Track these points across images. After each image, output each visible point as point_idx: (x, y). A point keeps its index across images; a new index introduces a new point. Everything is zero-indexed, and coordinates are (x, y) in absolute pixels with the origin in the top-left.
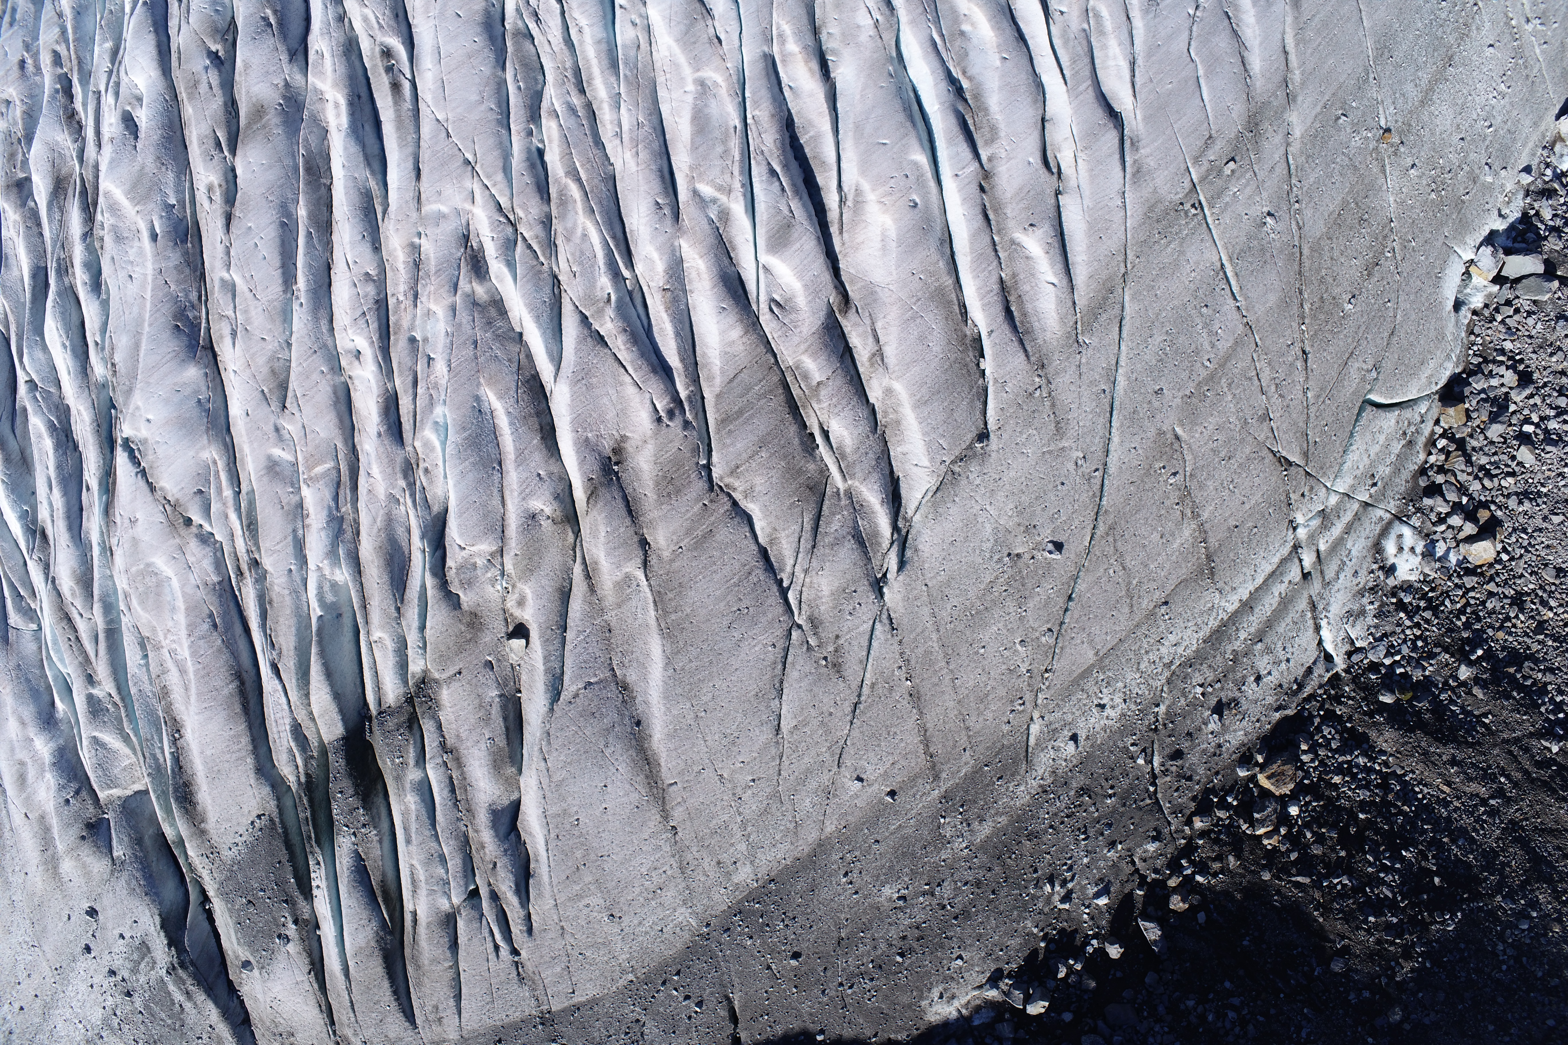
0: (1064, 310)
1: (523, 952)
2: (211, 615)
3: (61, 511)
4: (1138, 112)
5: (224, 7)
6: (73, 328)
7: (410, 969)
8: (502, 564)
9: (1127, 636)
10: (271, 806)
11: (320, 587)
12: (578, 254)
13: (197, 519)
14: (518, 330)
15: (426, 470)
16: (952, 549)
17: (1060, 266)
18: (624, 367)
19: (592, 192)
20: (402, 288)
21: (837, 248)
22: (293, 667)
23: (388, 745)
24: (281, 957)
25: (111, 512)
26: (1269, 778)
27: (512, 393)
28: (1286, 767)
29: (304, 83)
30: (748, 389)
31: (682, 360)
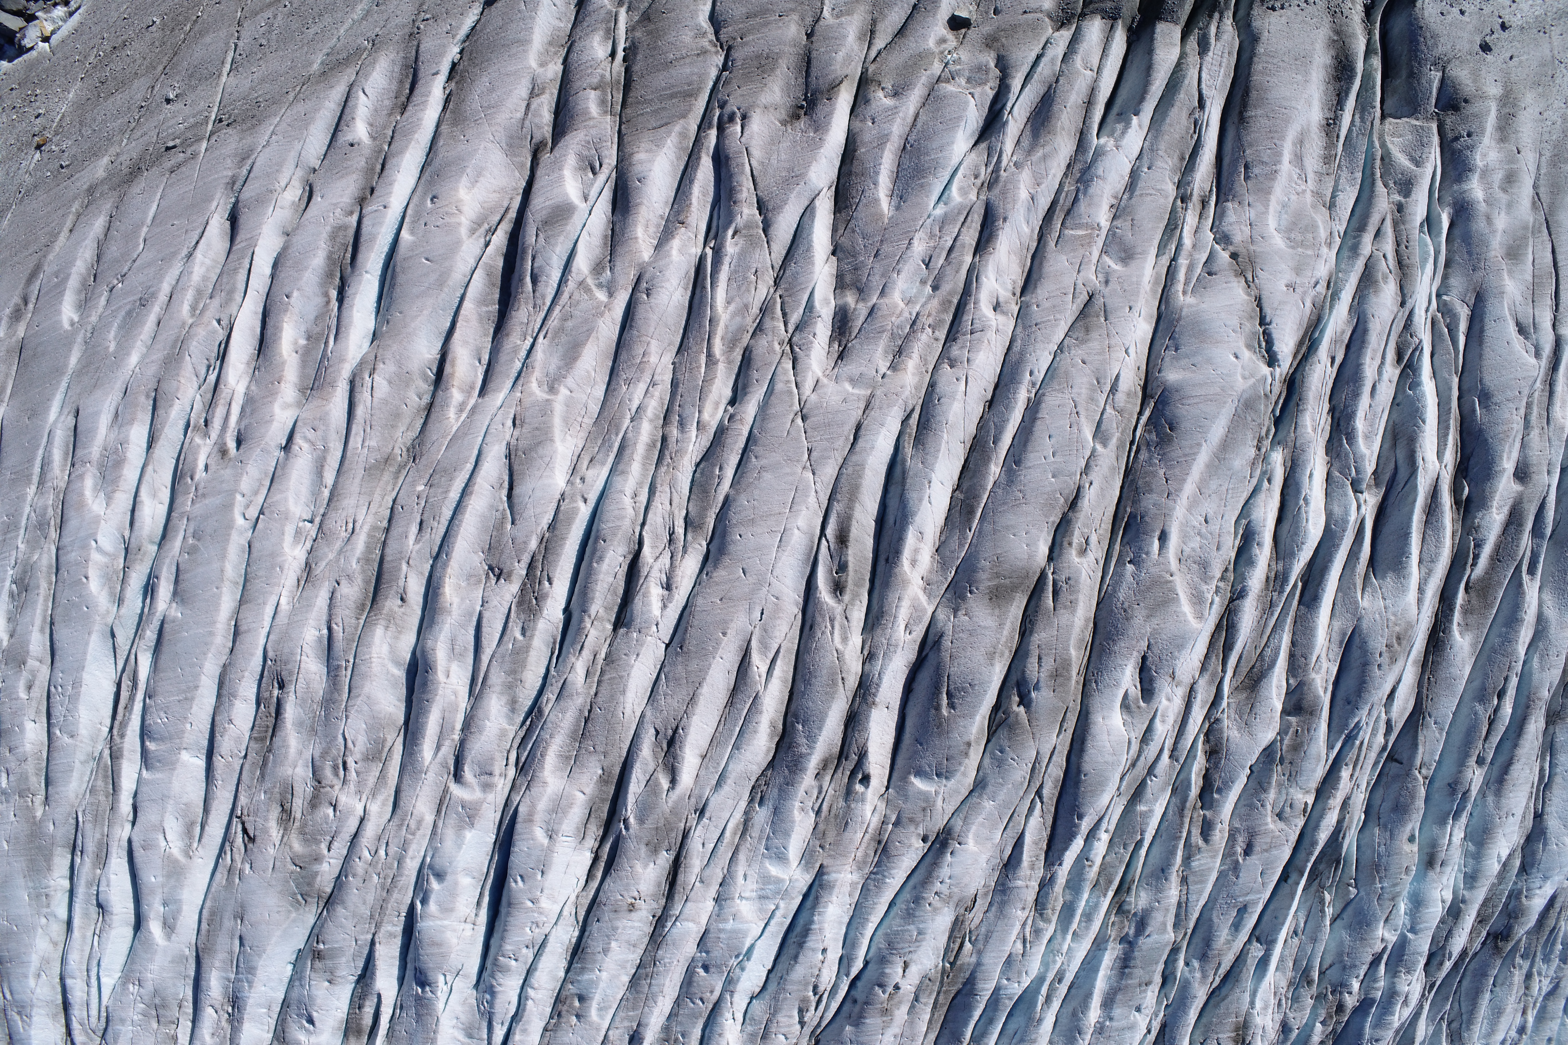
0: (367, 71)
3: (1369, 353)
4: (213, 208)
5: (993, 753)
6: (1290, 519)
8: (943, 71)
10: (1257, 11)
11: (1123, 133)
12: (743, 288)
13: (1224, 256)
14: (834, 258)
15: (976, 177)
17: (350, 104)
18: (752, 173)
19: (703, 340)
20: (924, 340)
21: (519, 199)
22: (1183, 95)
25: (1314, 318)
27: (864, 201)
29: (939, 610)
30: (656, 112)
31: (699, 158)
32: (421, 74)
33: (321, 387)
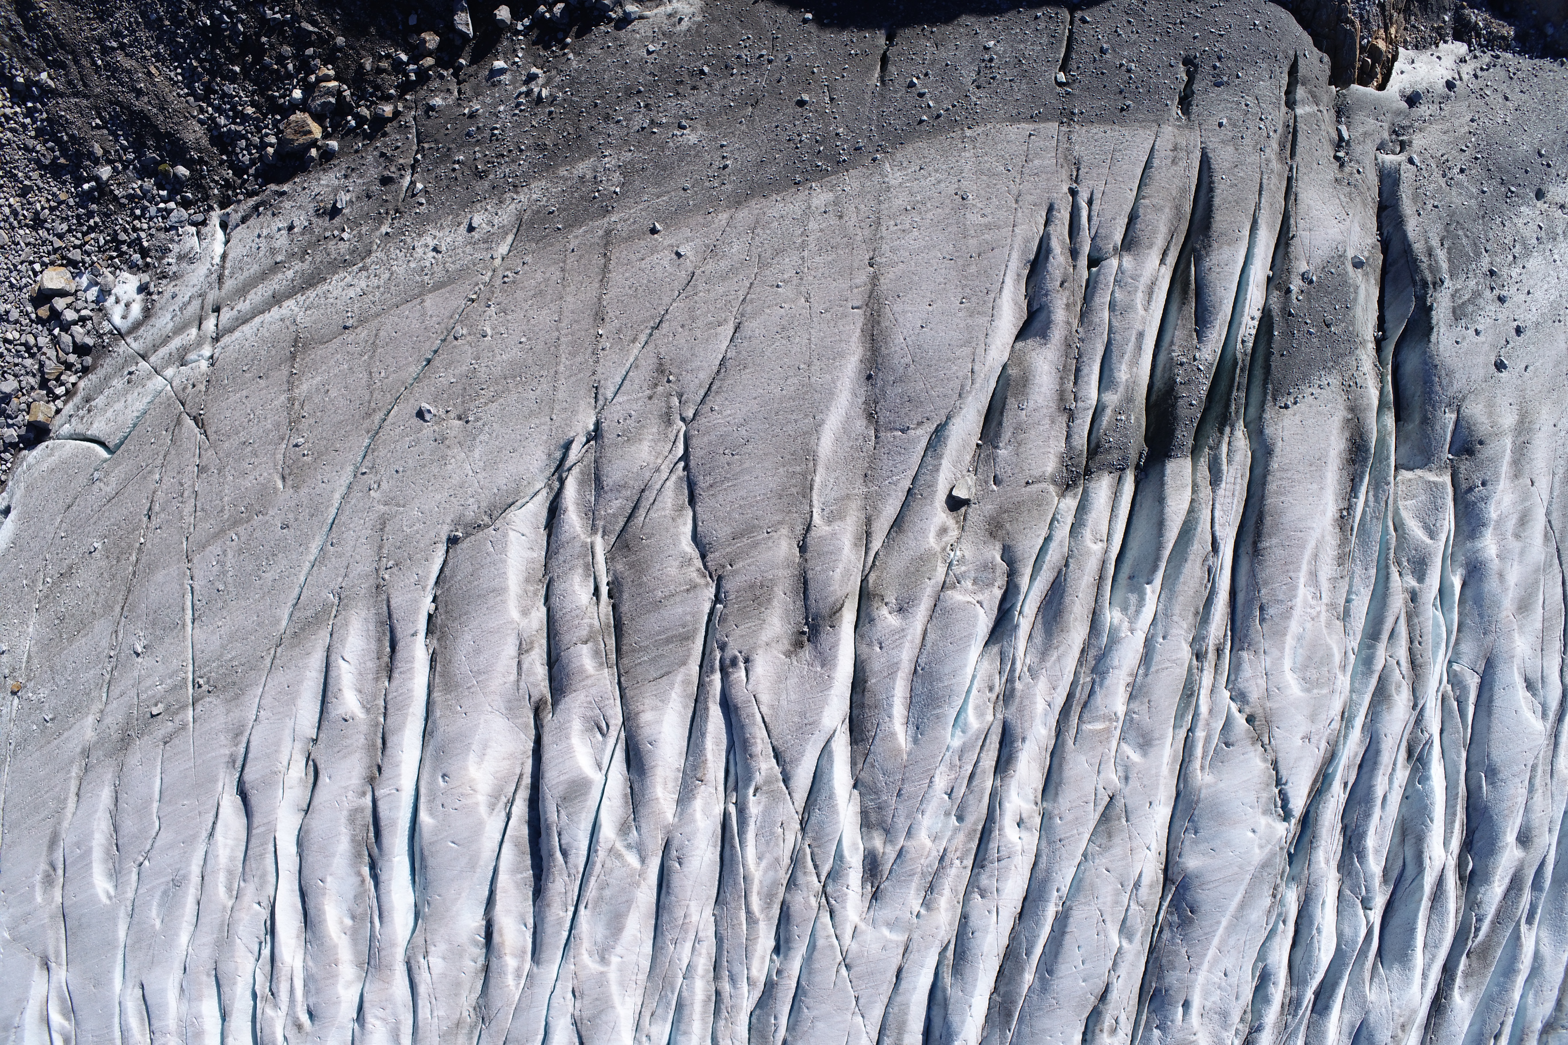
0: (341, 631)
1: (1065, 189)
2: (1262, 620)
3: (1381, 772)
4: (220, 789)
6: (1304, 944)
7: (1188, 208)
8: (947, 574)
9: (390, 308)
10: (1270, 414)
11: (1138, 612)
12: (772, 844)
13: (1240, 720)
14: (856, 792)
15: (991, 689)
16: (516, 445)
17: (333, 674)
18: (764, 722)
19: (740, 897)
20: (953, 872)
21: (529, 763)
22: (1196, 542)
23: (1126, 436)
24: (1317, 261)
25: (1328, 755)
26: (310, 132)
27: (880, 735)
28: (292, 137)
30: (653, 660)
31: (707, 709)
32: (399, 634)
33: (378, 968)
